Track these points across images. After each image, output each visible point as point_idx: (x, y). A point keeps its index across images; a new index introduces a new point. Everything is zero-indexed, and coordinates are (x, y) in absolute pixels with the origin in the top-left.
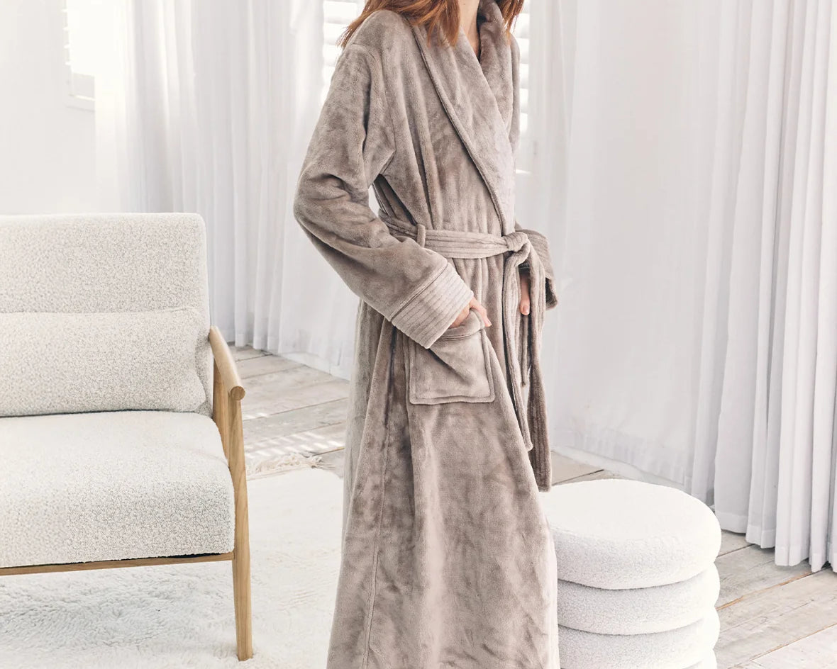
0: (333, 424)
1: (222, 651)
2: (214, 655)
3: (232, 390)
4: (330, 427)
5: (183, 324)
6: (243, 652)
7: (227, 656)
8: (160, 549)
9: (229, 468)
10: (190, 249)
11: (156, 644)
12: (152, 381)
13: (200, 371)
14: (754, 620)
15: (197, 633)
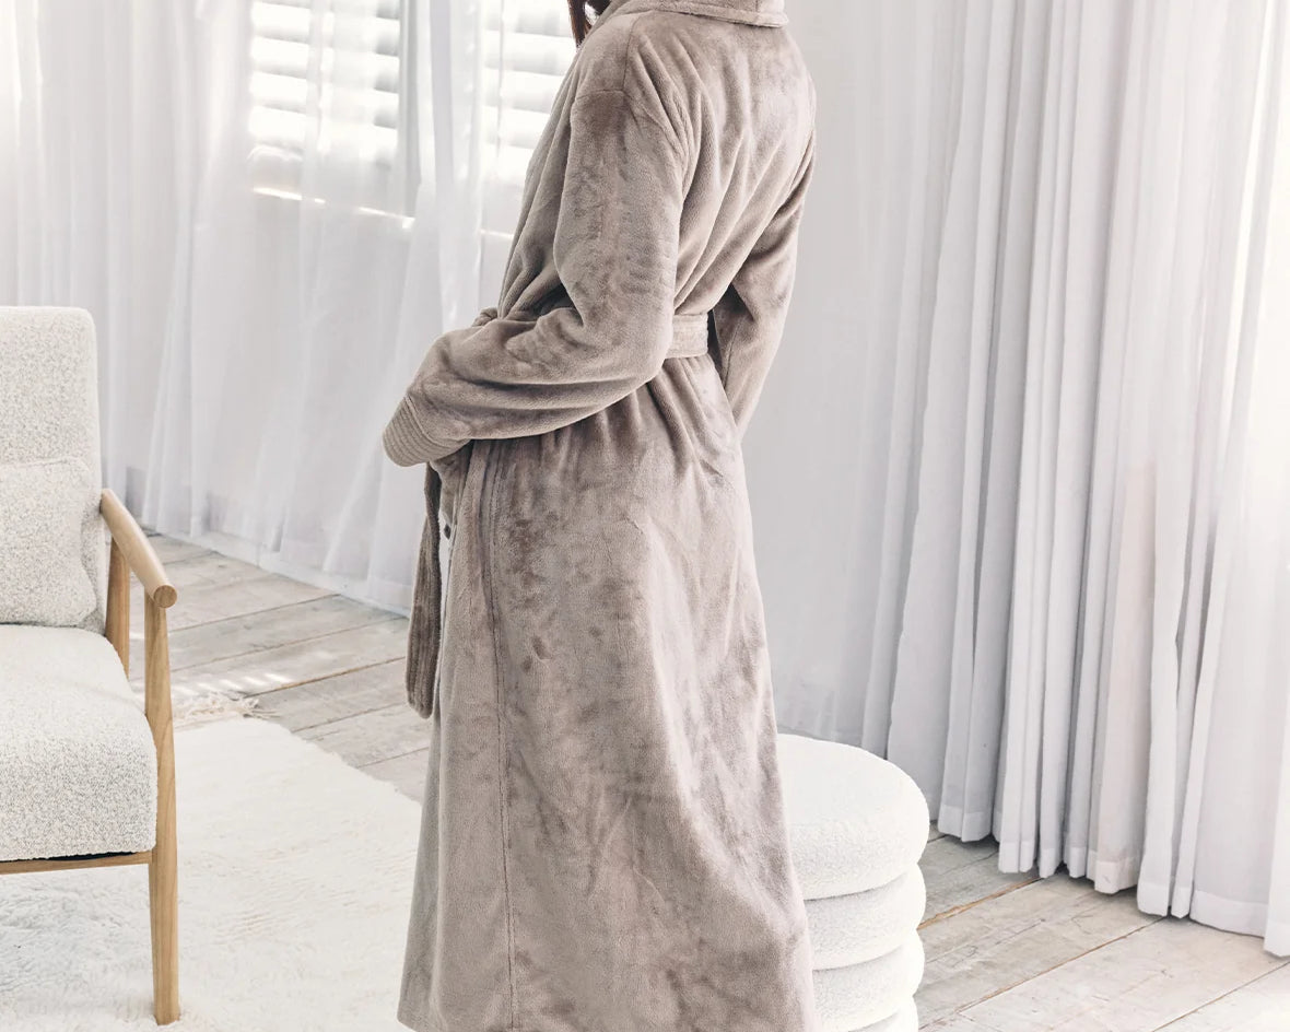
0: (271, 648)
1: (129, 1010)
2: (117, 1017)
3: (157, 590)
4: (267, 652)
5: (63, 485)
6: (164, 1009)
7: (137, 1018)
8: (38, 847)
9: (146, 715)
10: (72, 365)
11: (20, 999)
12: (12, 577)
13: (86, 560)
14: (957, 952)
15: (85, 982)
